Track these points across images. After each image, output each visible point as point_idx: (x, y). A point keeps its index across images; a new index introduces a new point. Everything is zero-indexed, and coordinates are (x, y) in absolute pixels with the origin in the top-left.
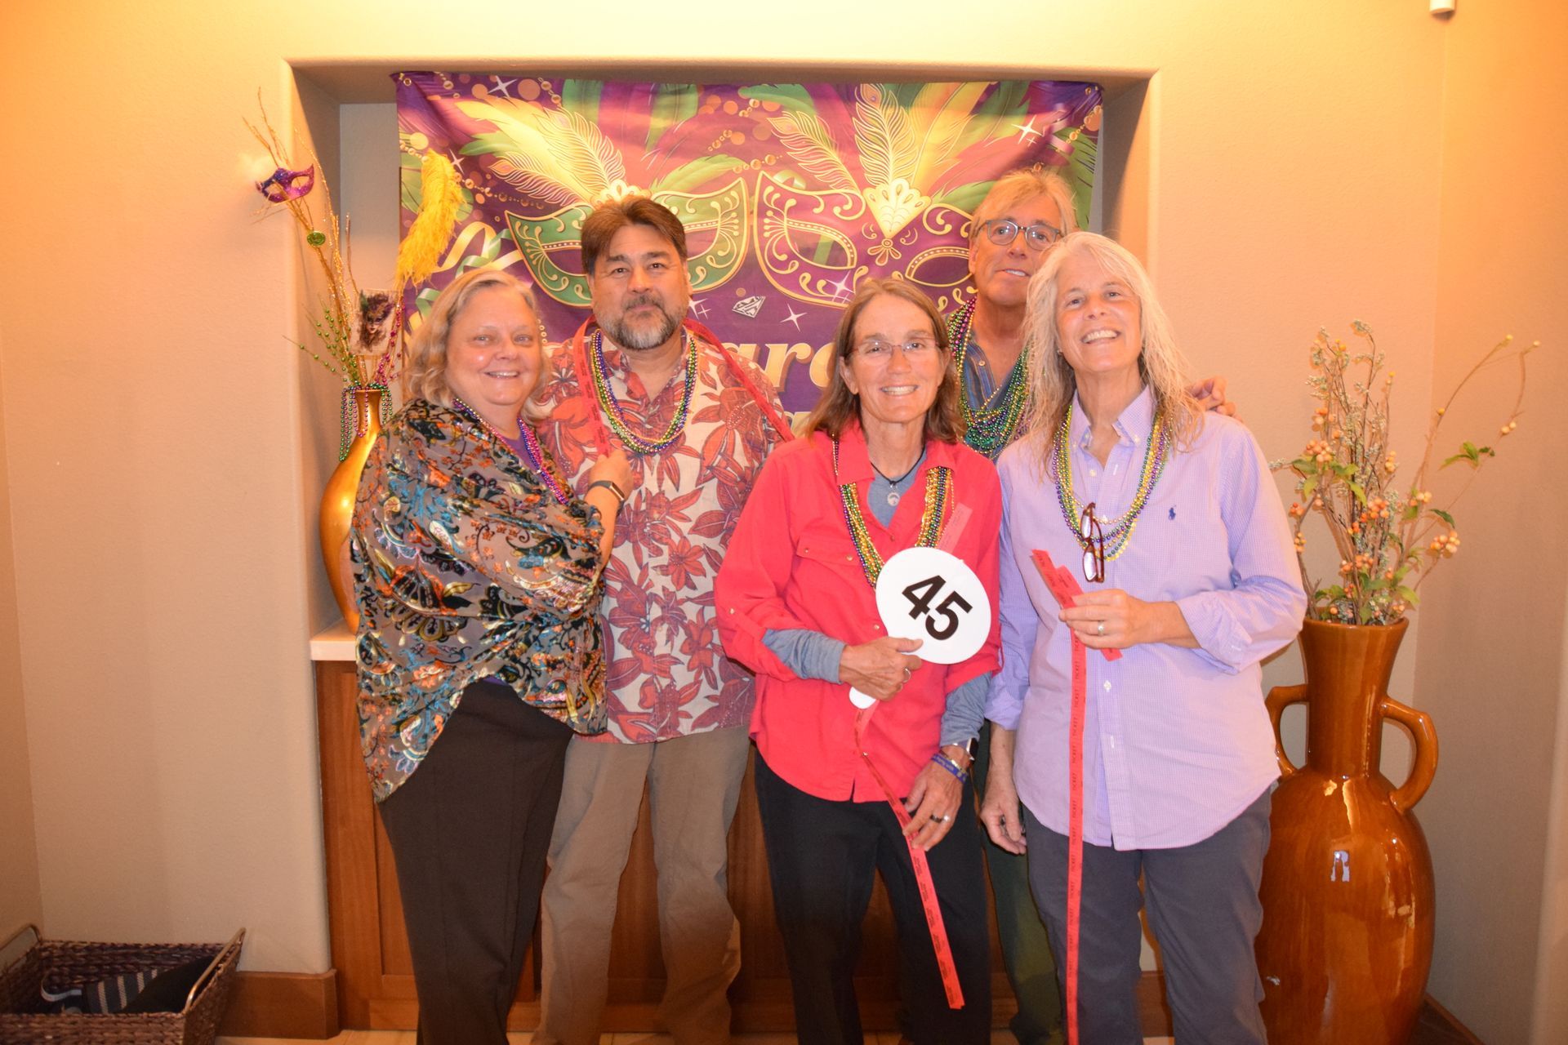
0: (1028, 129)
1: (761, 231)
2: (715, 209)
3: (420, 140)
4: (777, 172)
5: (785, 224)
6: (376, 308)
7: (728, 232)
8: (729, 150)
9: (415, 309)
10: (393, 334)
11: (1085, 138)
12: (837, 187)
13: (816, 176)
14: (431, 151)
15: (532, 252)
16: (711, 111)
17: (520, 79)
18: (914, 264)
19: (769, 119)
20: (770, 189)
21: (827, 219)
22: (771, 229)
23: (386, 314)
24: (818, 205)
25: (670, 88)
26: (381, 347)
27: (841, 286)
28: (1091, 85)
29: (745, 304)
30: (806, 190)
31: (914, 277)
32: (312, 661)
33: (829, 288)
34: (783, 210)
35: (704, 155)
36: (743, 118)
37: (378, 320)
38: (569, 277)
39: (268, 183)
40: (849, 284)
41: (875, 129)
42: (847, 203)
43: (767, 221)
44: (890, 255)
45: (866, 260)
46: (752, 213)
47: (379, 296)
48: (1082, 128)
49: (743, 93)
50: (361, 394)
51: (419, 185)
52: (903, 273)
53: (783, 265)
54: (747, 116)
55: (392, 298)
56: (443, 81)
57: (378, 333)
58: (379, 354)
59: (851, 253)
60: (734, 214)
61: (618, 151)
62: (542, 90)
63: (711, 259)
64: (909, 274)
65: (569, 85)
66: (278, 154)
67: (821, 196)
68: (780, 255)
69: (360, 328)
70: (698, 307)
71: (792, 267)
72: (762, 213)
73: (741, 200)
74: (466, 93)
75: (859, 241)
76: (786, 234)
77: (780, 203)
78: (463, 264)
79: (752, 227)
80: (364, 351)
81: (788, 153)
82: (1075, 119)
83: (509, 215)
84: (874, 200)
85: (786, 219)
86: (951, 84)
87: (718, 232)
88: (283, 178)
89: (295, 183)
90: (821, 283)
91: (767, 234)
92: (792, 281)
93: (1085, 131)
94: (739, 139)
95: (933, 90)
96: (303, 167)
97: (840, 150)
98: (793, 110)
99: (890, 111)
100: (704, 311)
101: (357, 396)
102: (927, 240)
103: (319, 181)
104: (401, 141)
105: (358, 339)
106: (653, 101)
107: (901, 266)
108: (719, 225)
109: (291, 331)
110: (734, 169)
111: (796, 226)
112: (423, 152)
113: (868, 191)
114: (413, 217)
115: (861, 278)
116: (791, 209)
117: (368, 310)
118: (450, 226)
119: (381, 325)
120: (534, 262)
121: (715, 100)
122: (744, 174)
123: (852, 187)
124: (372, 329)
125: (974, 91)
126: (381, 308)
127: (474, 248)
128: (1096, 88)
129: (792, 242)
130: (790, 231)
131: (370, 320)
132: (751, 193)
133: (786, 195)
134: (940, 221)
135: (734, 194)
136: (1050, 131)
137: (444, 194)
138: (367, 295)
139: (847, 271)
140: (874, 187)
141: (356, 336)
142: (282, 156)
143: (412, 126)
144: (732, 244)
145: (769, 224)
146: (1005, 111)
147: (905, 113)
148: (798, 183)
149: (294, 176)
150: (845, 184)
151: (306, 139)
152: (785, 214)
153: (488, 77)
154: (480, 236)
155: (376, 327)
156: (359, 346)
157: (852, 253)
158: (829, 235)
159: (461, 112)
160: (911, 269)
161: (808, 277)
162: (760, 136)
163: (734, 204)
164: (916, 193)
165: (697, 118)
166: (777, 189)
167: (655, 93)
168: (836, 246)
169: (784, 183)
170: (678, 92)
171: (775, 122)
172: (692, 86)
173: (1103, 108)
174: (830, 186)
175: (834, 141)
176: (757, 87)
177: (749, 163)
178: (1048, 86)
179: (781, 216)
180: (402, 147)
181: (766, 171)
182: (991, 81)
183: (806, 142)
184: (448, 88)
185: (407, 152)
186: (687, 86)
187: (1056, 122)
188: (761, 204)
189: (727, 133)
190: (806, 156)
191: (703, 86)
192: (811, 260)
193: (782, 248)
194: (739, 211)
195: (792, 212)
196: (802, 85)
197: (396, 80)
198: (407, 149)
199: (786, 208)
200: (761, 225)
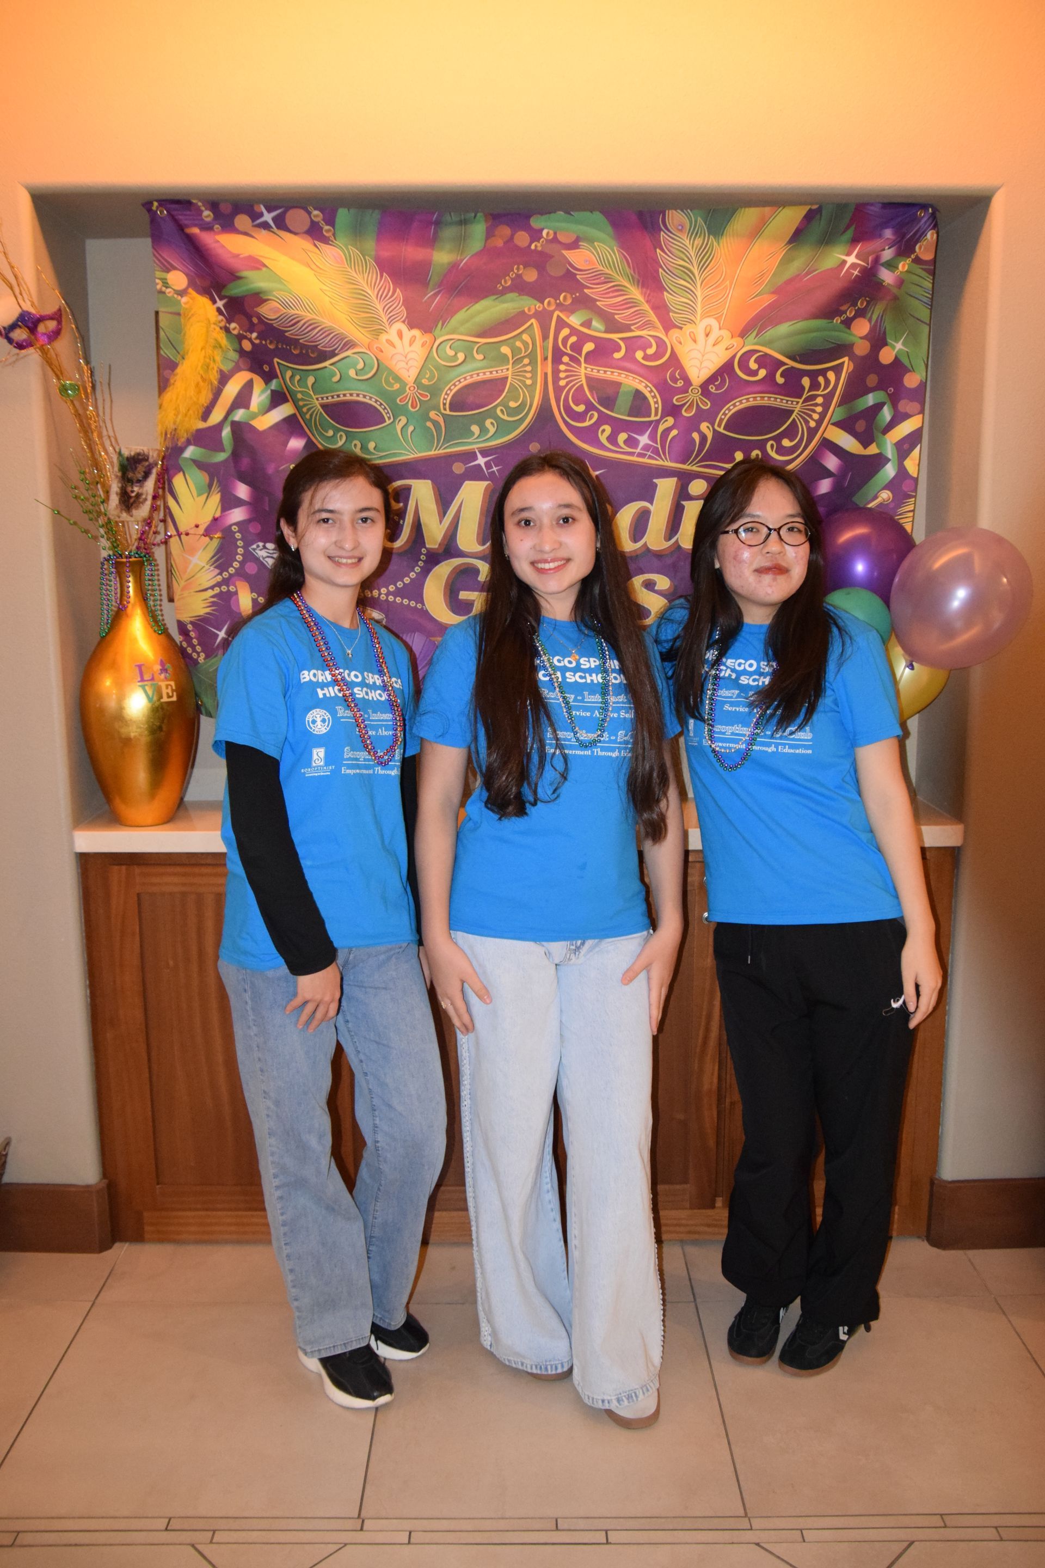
0: (851, 259)
1: (556, 378)
2: (505, 355)
3: (178, 279)
4: (572, 312)
5: (583, 371)
6: (136, 468)
7: (518, 380)
8: (520, 287)
9: (179, 469)
10: (155, 497)
11: (917, 269)
12: (639, 328)
13: (616, 317)
14: (190, 290)
15: (304, 405)
16: (499, 243)
17: (288, 209)
18: (725, 414)
19: (565, 252)
20: (565, 332)
21: (629, 364)
22: (567, 377)
23: (147, 475)
24: (618, 349)
25: (455, 218)
26: (143, 511)
27: (644, 440)
28: (924, 207)
30: (606, 332)
31: (725, 429)
32: (76, 854)
33: (631, 442)
34: (580, 355)
35: (493, 294)
36: (536, 251)
37: (139, 481)
38: (347, 433)
39: (13, 327)
40: (653, 437)
41: (682, 263)
42: (650, 346)
43: (562, 367)
44: (697, 404)
45: (672, 410)
46: (546, 359)
47: (139, 454)
48: (913, 256)
49: (536, 222)
50: (123, 563)
51: (179, 330)
52: (713, 425)
53: (580, 417)
54: (539, 249)
55: (153, 456)
56: (202, 212)
57: (138, 495)
58: (140, 519)
59: (655, 401)
60: (526, 361)
61: (398, 290)
62: (312, 222)
63: (502, 410)
64: (719, 426)
65: (343, 215)
66: (21, 294)
67: (622, 339)
68: (577, 405)
69: (118, 490)
70: (488, 465)
71: (591, 419)
72: (557, 359)
73: (534, 344)
74: (228, 226)
75: (665, 390)
76: (584, 382)
77: (577, 348)
78: (230, 419)
79: (546, 374)
80: (124, 516)
81: (586, 291)
82: (905, 247)
83: (278, 363)
84: (680, 343)
85: (583, 365)
86: (768, 209)
87: (510, 379)
88: (28, 322)
89: (41, 328)
90: (622, 437)
91: (562, 383)
92: (590, 435)
93: (917, 261)
94: (531, 276)
95: (746, 217)
96: (50, 309)
97: (643, 286)
98: (591, 241)
99: (698, 241)
100: (495, 469)
101: (118, 565)
102: (740, 388)
103: (69, 326)
104: (157, 281)
105: (117, 502)
106: (436, 233)
107: (710, 416)
108: (510, 372)
109: (43, 494)
110: (526, 310)
111: (595, 373)
112: (182, 293)
113: (674, 333)
114: (173, 366)
115: (668, 431)
116: (588, 354)
117: (127, 470)
118: (214, 377)
119: (141, 487)
120: (308, 416)
121: (505, 231)
122: (540, 316)
123: (654, 327)
124: (132, 492)
125: (790, 218)
126: (141, 469)
127: (242, 400)
128: (930, 210)
129: (590, 390)
130: (589, 379)
131: (130, 481)
132: (545, 337)
133: (583, 338)
134: (753, 365)
135: (525, 337)
136: (877, 260)
137: (207, 341)
138: (126, 453)
139: (651, 422)
140: (681, 328)
141: (114, 500)
142: (24, 295)
143: (169, 263)
144: (524, 392)
145: (566, 371)
146: (827, 240)
147: (715, 243)
148: (596, 324)
149: (41, 319)
150: (648, 325)
151: (49, 277)
152: (582, 360)
153: (252, 206)
154: (249, 386)
155: (136, 489)
156: (118, 511)
157: (656, 403)
158: (632, 382)
159: (223, 247)
160: (721, 420)
161: (608, 429)
162: (554, 271)
163: (526, 349)
164: (726, 333)
165: (485, 251)
166: (574, 331)
167: (438, 223)
168: (638, 395)
169: (582, 325)
170: (463, 222)
171: (571, 256)
172: (479, 215)
173: (938, 233)
174: (632, 327)
175: (636, 276)
176: (552, 215)
177: (542, 303)
178: (876, 209)
179: (578, 362)
180: (158, 287)
181: (561, 311)
182: (812, 204)
183: (605, 278)
184: (208, 220)
185: (164, 293)
186: (473, 215)
187: (884, 250)
188: (556, 349)
189: (518, 269)
190: (605, 294)
191: (492, 215)
192: (612, 411)
193: (579, 397)
194: (532, 356)
195: (590, 357)
196: (601, 212)
197: (149, 210)
198: (164, 289)
199: (584, 352)
200: (556, 372)
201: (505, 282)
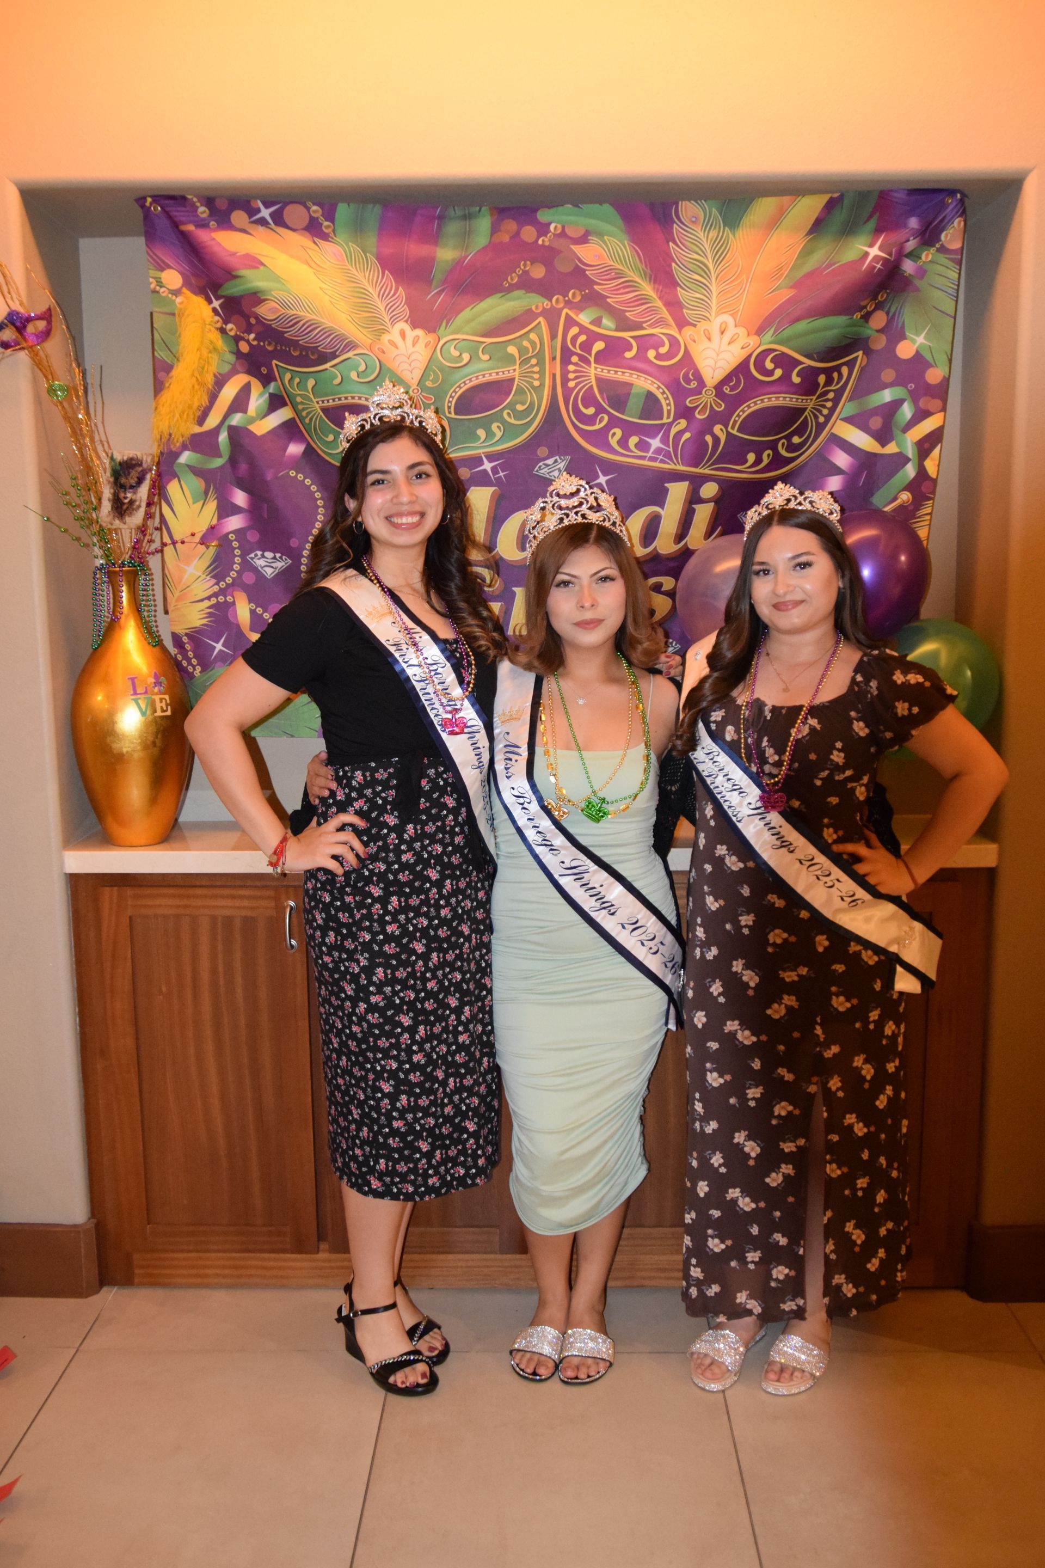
1: (565, 380)
2: (512, 356)
3: (173, 278)
4: (581, 309)
5: (593, 372)
6: (129, 473)
7: (526, 381)
8: (527, 284)
9: (174, 475)
10: (149, 504)
11: (943, 259)
12: (651, 326)
13: (627, 314)
14: (184, 290)
15: (304, 409)
16: (506, 238)
17: (286, 204)
18: (739, 416)
19: (573, 247)
20: (574, 330)
21: (640, 364)
22: (576, 378)
23: (140, 481)
24: (629, 348)
25: (459, 212)
26: (137, 518)
27: (655, 443)
28: (952, 192)
29: (547, 465)
30: (616, 330)
31: (738, 431)
32: (66, 874)
33: (642, 446)
34: (590, 355)
35: (500, 291)
36: (543, 246)
37: (132, 487)
40: (665, 440)
41: (696, 256)
42: (663, 345)
43: (571, 368)
44: (711, 406)
45: (685, 413)
46: (554, 359)
47: (132, 459)
48: (938, 246)
49: (543, 216)
50: (115, 572)
51: (174, 331)
52: (726, 428)
53: (591, 420)
54: (547, 244)
55: (147, 461)
56: (197, 207)
57: (132, 502)
58: (133, 526)
59: (667, 404)
60: (534, 361)
61: (401, 289)
62: (311, 217)
63: (509, 414)
64: (733, 428)
65: (343, 210)
66: (9, 293)
67: (632, 337)
68: (586, 407)
69: (111, 497)
70: (494, 470)
71: (601, 421)
72: (566, 360)
73: (542, 344)
74: (224, 222)
75: (678, 391)
76: (594, 383)
77: (586, 347)
78: (227, 423)
79: (554, 375)
80: (117, 523)
81: (596, 287)
82: (930, 236)
83: (277, 365)
84: (694, 341)
85: (593, 365)
86: (786, 199)
87: (516, 382)
88: (17, 322)
89: (30, 329)
90: (633, 440)
91: (571, 384)
92: (600, 438)
93: (943, 250)
94: (538, 272)
95: (764, 207)
96: (41, 308)
97: (655, 283)
98: (600, 235)
99: (713, 234)
100: (501, 474)
101: (110, 575)
102: (754, 388)
103: (60, 327)
104: (152, 280)
105: (110, 509)
106: (439, 228)
107: (724, 419)
108: (517, 373)
109: (32, 498)
110: (533, 308)
111: (605, 374)
112: (176, 293)
113: (688, 331)
114: (168, 368)
115: (680, 434)
116: (598, 353)
117: (120, 475)
118: (210, 380)
119: (135, 493)
120: (307, 421)
121: (510, 225)
122: (546, 313)
123: (668, 325)
124: (125, 498)
125: (810, 206)
126: (134, 474)
127: (239, 404)
128: (959, 196)
129: (601, 392)
130: (599, 380)
131: (123, 487)
132: (553, 336)
133: (593, 337)
134: (769, 365)
135: (533, 336)
136: (900, 252)
137: (202, 343)
138: (118, 457)
139: (663, 425)
140: (695, 326)
141: (106, 506)
142: (14, 296)
143: (164, 262)
144: (533, 395)
146: (849, 230)
147: (731, 235)
148: (607, 322)
149: (29, 319)
150: (660, 322)
151: (40, 276)
152: (592, 359)
153: (248, 202)
154: (246, 390)
155: (129, 495)
156: (111, 517)
157: (669, 405)
158: (643, 383)
159: (219, 244)
160: (735, 422)
161: (618, 432)
162: (563, 266)
163: (534, 349)
164: (742, 331)
165: (493, 247)
166: (583, 329)
167: (441, 218)
168: (650, 396)
169: (592, 323)
170: (468, 217)
171: (579, 250)
172: (484, 209)
173: (965, 221)
174: (644, 325)
175: (649, 271)
176: (560, 209)
177: (550, 300)
178: (901, 196)
179: (588, 362)
180: (152, 286)
181: (570, 309)
182: (833, 192)
183: (616, 273)
184: (204, 216)
185: (158, 292)
186: (478, 208)
187: (908, 241)
188: (565, 349)
189: (525, 265)
190: (616, 290)
191: (496, 208)
192: (623, 413)
193: (589, 399)
194: (540, 356)
195: (601, 358)
196: (611, 204)
197: (143, 206)
198: (158, 288)
199: (594, 352)
200: (565, 373)
201: (512, 279)
